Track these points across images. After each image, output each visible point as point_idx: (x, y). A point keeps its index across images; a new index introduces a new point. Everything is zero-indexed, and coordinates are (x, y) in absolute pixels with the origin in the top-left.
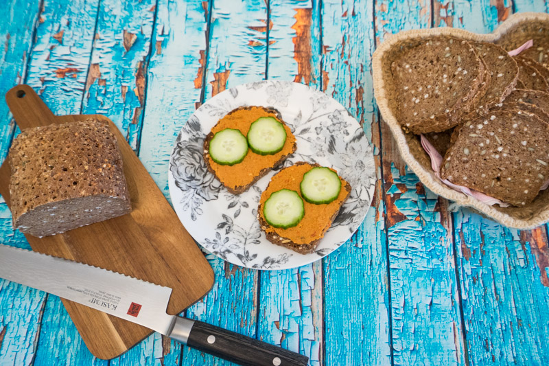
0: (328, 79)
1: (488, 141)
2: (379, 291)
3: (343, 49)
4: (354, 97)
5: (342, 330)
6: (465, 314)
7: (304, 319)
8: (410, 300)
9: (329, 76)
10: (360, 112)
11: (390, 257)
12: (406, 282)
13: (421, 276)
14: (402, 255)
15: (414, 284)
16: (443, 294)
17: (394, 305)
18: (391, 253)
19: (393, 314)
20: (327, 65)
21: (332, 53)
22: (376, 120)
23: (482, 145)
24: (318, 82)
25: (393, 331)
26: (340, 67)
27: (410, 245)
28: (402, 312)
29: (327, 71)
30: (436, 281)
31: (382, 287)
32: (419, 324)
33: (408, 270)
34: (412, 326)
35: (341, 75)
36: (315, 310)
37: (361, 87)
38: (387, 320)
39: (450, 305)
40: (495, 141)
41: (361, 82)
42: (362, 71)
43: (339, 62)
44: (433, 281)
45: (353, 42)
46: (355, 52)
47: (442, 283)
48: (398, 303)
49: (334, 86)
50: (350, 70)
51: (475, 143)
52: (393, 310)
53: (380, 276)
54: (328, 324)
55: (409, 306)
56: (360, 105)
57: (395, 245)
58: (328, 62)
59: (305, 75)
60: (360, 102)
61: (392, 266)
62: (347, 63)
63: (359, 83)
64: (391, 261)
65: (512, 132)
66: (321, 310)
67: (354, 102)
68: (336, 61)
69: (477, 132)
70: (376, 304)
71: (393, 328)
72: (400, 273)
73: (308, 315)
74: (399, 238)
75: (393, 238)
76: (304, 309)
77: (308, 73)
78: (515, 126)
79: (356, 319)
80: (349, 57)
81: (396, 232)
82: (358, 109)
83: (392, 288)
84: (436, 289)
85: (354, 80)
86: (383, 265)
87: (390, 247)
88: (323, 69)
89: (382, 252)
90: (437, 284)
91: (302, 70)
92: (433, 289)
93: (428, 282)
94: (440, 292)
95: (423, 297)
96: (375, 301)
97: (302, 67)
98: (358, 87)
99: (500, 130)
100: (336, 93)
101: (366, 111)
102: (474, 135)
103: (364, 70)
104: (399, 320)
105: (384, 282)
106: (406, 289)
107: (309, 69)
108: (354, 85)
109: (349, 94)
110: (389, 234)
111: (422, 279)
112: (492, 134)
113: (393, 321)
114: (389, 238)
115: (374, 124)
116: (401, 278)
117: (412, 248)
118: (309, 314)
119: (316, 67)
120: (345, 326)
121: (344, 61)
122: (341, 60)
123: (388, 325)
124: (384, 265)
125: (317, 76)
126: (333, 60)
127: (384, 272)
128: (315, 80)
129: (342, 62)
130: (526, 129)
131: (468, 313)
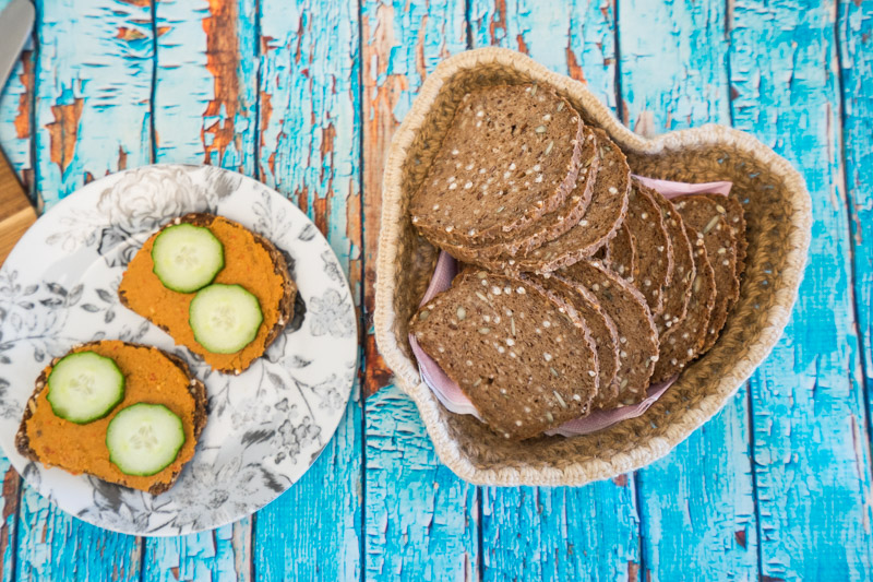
0: (270, 109)
1: (498, 320)
2: (347, 508)
3: (300, 44)
4: (317, 145)
5: (283, 575)
6: (485, 540)
7: (220, 561)
8: (396, 521)
9: (274, 102)
10: (328, 175)
11: (368, 450)
12: (392, 491)
13: (417, 480)
14: (388, 445)
15: (404, 494)
16: (451, 508)
17: (370, 530)
18: (369, 442)
19: (368, 546)
20: (269, 77)
21: (278, 53)
22: (356, 189)
23: (487, 318)
24: (251, 114)
25: (367, 574)
26: (294, 83)
27: (401, 427)
28: (383, 540)
29: (269, 92)
30: (442, 486)
31: (351, 501)
32: (410, 559)
33: (395, 470)
34: (397, 562)
35: (295, 102)
36: (239, 545)
37: (331, 125)
38: (357, 556)
39: (463, 526)
40: (509, 325)
41: (332, 115)
42: (334, 92)
43: (291, 72)
44: (436, 487)
45: (319, 28)
46: (321, 50)
47: (452, 490)
48: (375, 526)
49: (282, 122)
50: (311, 90)
51: (479, 310)
52: (368, 539)
53: (349, 482)
54: (260, 568)
55: (395, 530)
56: (328, 163)
57: (375, 428)
58: (271, 73)
59: (227, 101)
60: (328, 155)
61: (369, 465)
62: (306, 72)
63: (328, 117)
64: (368, 455)
65: (538, 331)
66: (248, 545)
67: (317, 154)
68: (287, 70)
69: (489, 295)
70: (340, 530)
71: (367, 567)
72: (383, 476)
73: (226, 555)
74: (383, 415)
75: (374, 416)
76: (221, 545)
77: (232, 97)
78: (547, 324)
79: (307, 557)
80: (311, 59)
81: (378, 406)
82: (323, 169)
83: (369, 502)
84: (441, 500)
85: (319, 110)
86: (355, 463)
87: (369, 432)
88: (263, 88)
89: (355, 442)
90: (443, 492)
91: (222, 91)
92: (435, 501)
93: (428, 489)
94: (447, 504)
95: (419, 515)
96: (339, 525)
97: (222, 85)
98: (326, 126)
99: (522, 315)
100: (285, 136)
101: (337, 173)
102: (483, 297)
103: (338, 88)
104: (376, 555)
105: (355, 493)
106: (390, 503)
107: (236, 87)
108: (318, 121)
109: (308, 139)
110: (368, 408)
111: (419, 484)
112: (509, 313)
113: (368, 557)
114: (368, 415)
115: (351, 199)
116: (383, 484)
117: (405, 433)
118: (228, 553)
119: (248, 84)
120: (288, 569)
121: (301, 69)
122: (295, 68)
123: (358, 563)
124: (357, 463)
125: (250, 103)
126: (281, 68)
127: (355, 476)
128: (245, 110)
129: (298, 72)
130: (559, 339)
131: (490, 538)
